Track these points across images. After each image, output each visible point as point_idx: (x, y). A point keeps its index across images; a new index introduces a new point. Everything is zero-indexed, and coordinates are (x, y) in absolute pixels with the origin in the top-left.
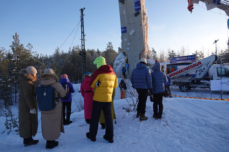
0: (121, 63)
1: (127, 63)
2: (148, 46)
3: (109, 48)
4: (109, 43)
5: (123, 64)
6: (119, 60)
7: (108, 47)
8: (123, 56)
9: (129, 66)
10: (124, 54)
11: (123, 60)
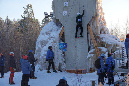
0: (51, 40)
1: (63, 40)
2: (102, 9)
3: (27, 14)
4: (28, 6)
5: (55, 42)
6: (47, 33)
7: (25, 13)
8: (55, 27)
9: (66, 47)
10: (58, 22)
11: (56, 34)
